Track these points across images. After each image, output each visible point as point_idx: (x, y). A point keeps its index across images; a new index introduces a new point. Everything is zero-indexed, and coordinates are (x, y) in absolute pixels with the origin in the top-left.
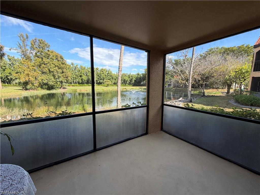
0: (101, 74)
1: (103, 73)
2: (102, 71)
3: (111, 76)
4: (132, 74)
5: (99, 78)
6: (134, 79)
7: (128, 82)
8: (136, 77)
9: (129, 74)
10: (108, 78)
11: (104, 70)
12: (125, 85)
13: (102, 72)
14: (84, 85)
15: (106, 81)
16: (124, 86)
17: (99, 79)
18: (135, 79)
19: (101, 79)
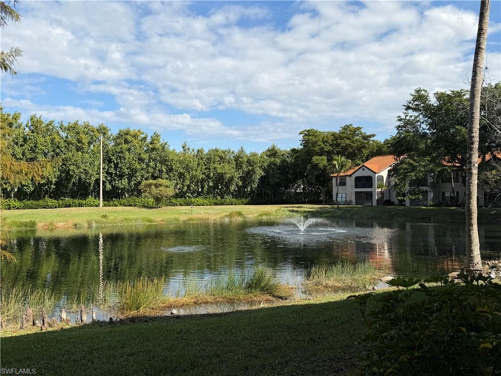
0: (122, 152)
1: (129, 150)
2: (126, 142)
3: (164, 161)
4: (248, 152)
5: (112, 170)
6: (259, 173)
7: (233, 188)
8: (266, 165)
9: (236, 150)
10: (151, 170)
11: (135, 136)
12: (222, 198)
13: (125, 146)
14: (41, 202)
15: (150, 185)
16: (216, 204)
17: (111, 174)
18: (263, 174)
19: (121, 177)
